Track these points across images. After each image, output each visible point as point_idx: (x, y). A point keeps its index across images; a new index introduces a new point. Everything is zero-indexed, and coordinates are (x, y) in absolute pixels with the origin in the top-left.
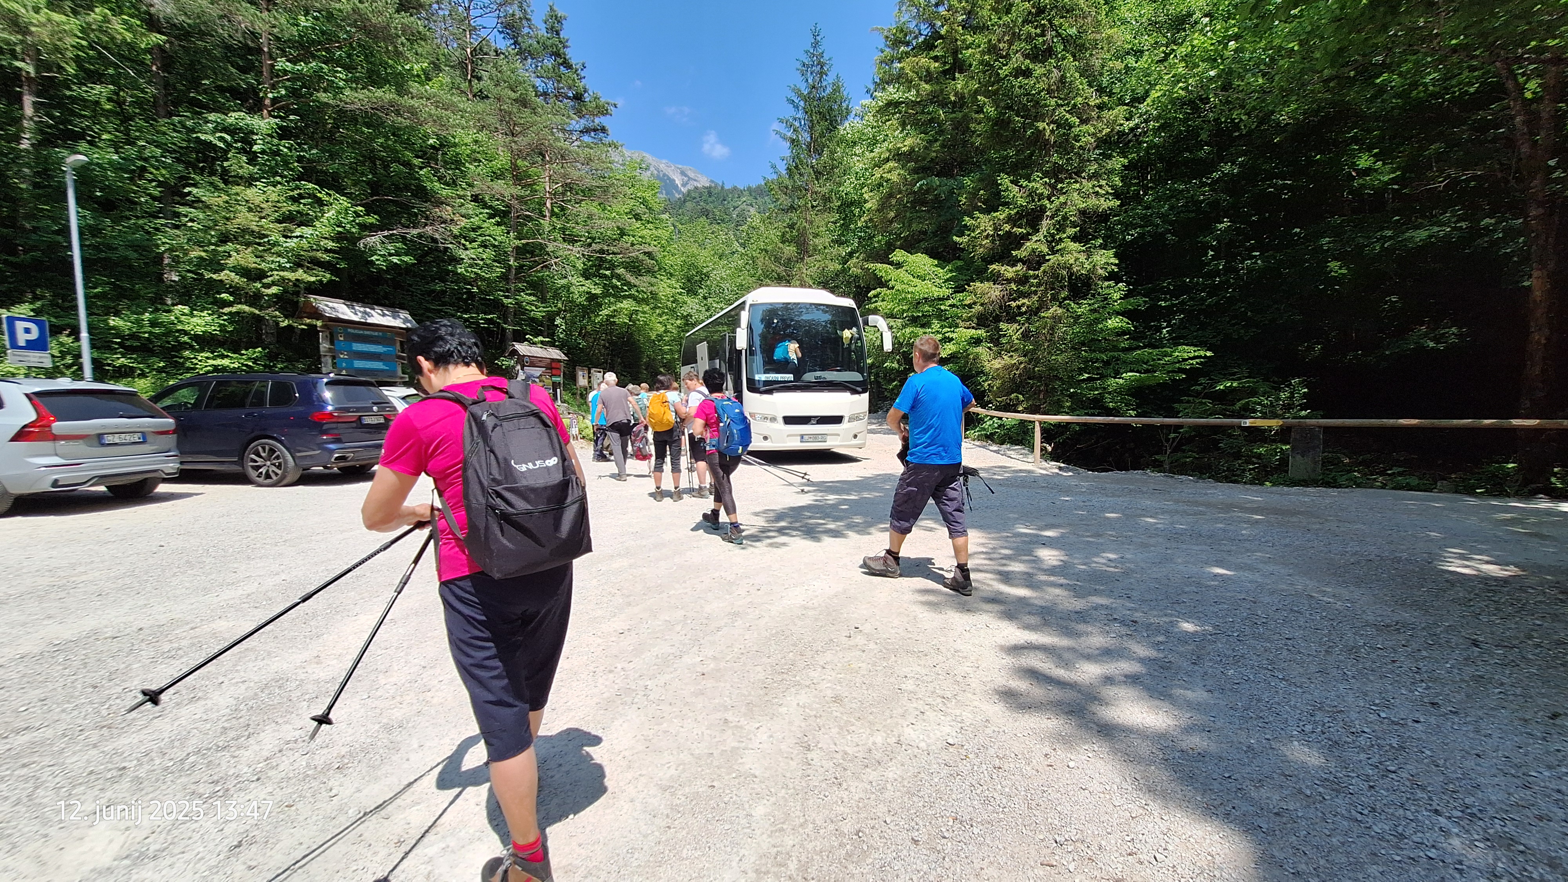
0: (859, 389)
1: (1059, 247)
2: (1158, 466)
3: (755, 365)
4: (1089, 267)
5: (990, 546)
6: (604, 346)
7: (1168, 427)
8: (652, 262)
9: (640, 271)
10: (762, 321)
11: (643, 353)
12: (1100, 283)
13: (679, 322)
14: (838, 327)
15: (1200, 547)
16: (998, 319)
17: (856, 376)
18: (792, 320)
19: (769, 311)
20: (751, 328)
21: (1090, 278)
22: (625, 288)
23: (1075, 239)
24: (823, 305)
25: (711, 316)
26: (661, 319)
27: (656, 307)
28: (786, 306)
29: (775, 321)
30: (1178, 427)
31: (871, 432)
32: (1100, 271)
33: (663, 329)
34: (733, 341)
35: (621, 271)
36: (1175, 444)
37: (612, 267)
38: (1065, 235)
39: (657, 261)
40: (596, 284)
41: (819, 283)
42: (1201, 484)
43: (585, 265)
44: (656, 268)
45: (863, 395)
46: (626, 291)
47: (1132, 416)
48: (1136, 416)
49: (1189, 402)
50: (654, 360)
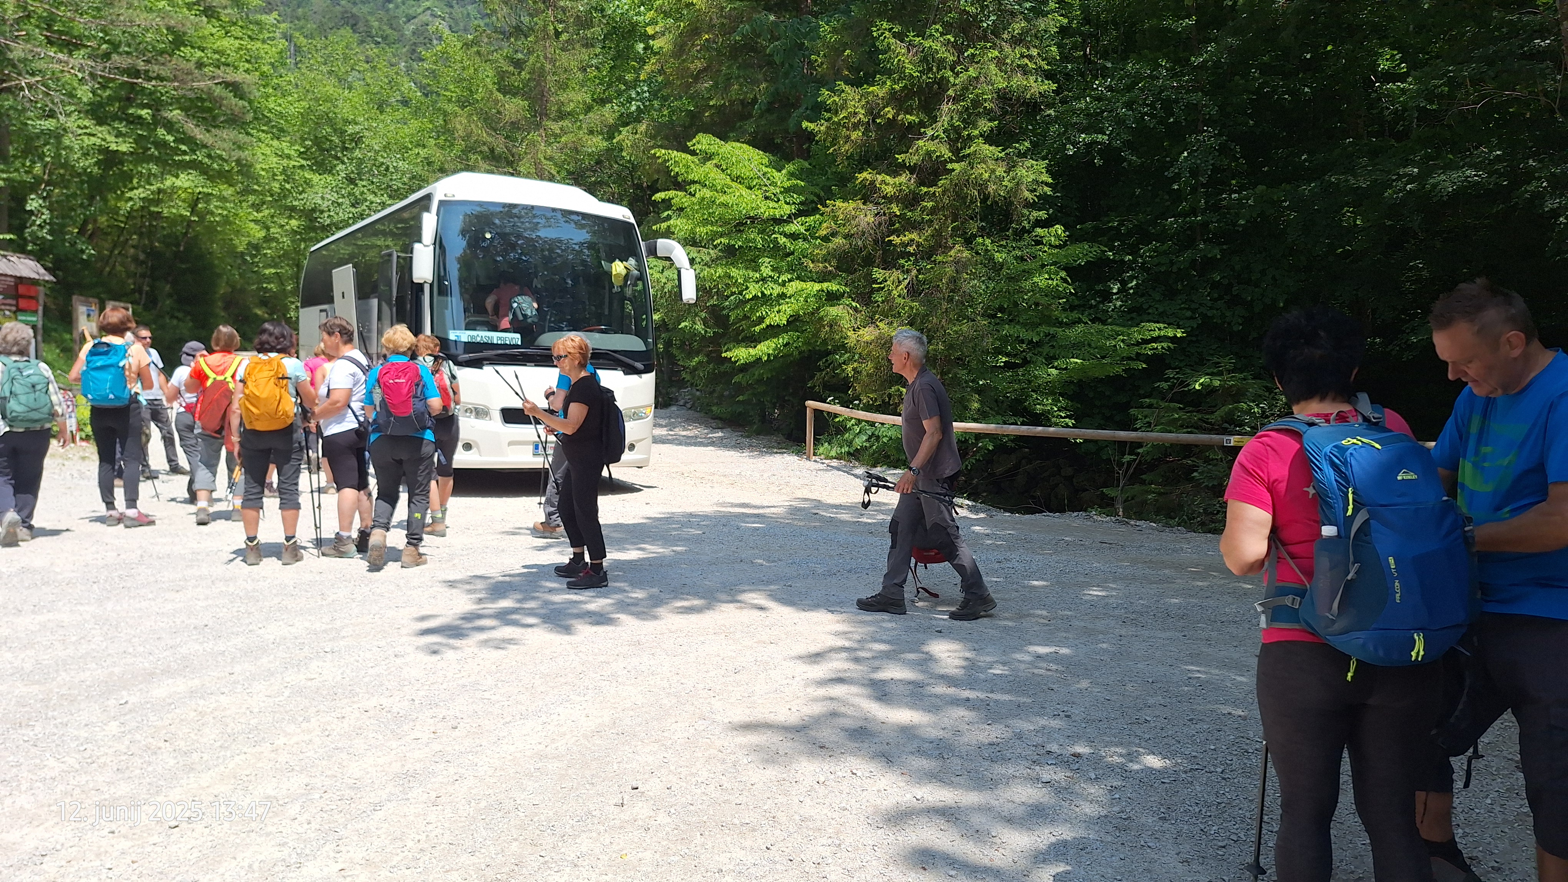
0: (639, 365)
1: (968, 151)
2: (1106, 505)
3: (448, 313)
4: (1010, 185)
5: (858, 637)
6: (135, 259)
7: (1122, 445)
8: (241, 103)
9: (214, 118)
10: (463, 233)
11: (219, 276)
12: (1025, 211)
13: (294, 223)
14: (603, 255)
15: (1168, 634)
16: (869, 262)
17: (631, 343)
18: (519, 236)
19: (477, 217)
20: (441, 246)
21: (1011, 203)
22: (184, 148)
23: (990, 138)
24: (577, 213)
25: (362, 217)
26: (259, 216)
27: (246, 191)
28: (510, 210)
29: (488, 236)
30: (1135, 445)
31: (657, 440)
32: (1027, 194)
33: (263, 233)
34: (407, 266)
35: (175, 114)
36: (1131, 470)
37: (156, 105)
38: (976, 132)
39: (250, 102)
40: (119, 135)
41: (570, 173)
42: (1168, 536)
43: (94, 92)
44: (250, 117)
45: (645, 376)
46: (184, 153)
47: (1067, 426)
48: (1074, 427)
49: (1150, 406)
50: (243, 291)
